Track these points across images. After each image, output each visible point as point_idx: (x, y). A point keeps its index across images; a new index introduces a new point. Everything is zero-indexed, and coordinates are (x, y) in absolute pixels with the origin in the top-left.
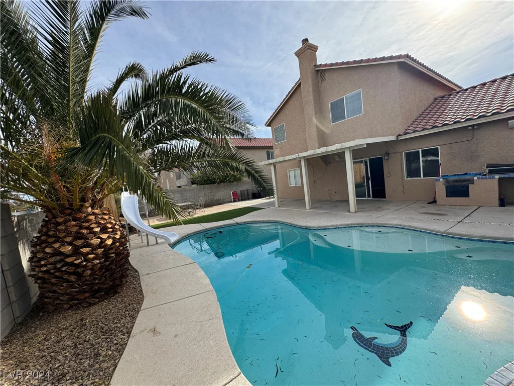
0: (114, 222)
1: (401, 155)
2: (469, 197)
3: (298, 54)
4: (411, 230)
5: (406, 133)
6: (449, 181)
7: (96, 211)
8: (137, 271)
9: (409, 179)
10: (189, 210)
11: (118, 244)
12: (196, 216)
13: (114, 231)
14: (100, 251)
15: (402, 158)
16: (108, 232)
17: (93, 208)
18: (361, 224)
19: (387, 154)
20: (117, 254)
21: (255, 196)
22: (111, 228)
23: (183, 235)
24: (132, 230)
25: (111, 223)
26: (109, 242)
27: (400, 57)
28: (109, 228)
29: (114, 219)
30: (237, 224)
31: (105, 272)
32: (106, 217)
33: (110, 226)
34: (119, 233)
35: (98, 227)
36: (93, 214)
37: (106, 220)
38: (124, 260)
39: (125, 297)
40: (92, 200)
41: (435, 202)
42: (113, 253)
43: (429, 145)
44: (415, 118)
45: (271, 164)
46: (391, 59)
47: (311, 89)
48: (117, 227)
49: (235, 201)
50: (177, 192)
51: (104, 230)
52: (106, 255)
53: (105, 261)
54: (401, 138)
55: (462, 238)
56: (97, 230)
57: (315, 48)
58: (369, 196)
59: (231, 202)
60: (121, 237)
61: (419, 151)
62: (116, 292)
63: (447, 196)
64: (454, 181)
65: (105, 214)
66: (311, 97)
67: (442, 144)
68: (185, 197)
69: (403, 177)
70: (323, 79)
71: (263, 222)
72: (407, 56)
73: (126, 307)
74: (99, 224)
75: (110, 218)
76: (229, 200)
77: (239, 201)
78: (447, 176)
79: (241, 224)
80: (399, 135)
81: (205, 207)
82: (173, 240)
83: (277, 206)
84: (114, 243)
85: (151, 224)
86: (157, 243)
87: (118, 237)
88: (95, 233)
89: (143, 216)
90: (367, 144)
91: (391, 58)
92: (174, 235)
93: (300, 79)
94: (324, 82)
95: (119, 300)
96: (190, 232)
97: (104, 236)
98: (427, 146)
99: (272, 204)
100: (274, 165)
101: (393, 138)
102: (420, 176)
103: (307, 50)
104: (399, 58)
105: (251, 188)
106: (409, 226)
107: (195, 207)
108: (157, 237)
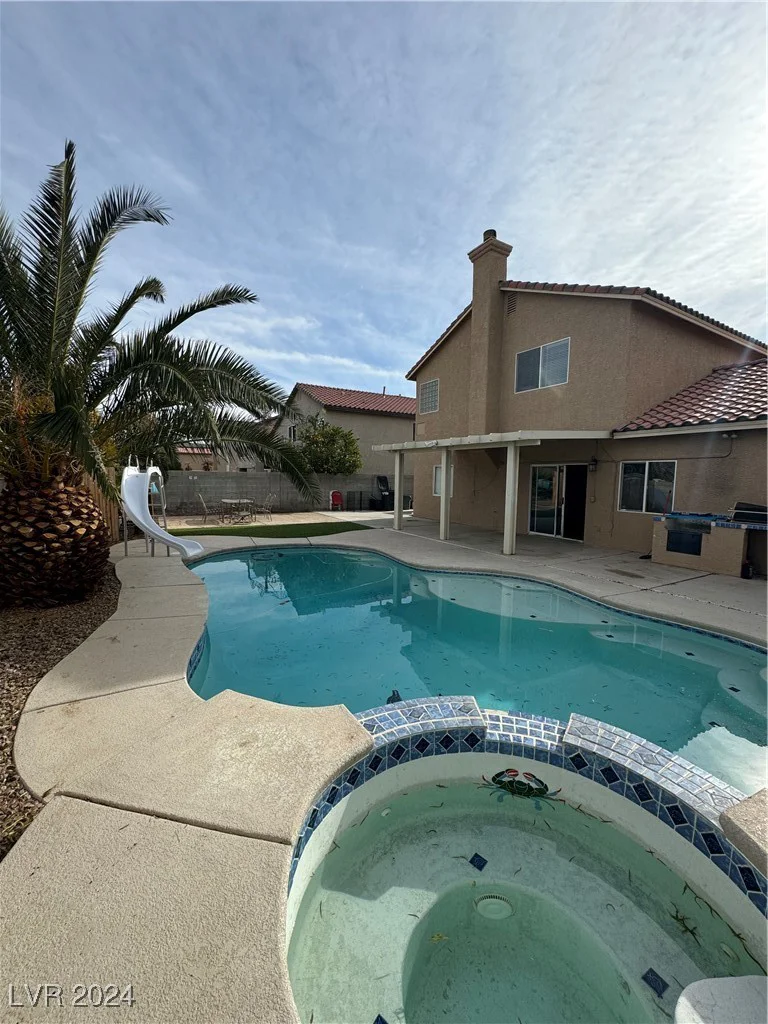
0: (92, 507)
1: (617, 467)
2: (699, 554)
3: (474, 256)
4: (564, 590)
5: (625, 430)
6: (680, 524)
7: (70, 489)
8: (120, 583)
9: (624, 510)
10: (242, 514)
11: (92, 536)
12: (253, 524)
13: (91, 518)
14: (68, 540)
15: (617, 472)
16: (82, 519)
17: (66, 485)
18: (497, 572)
19: (595, 462)
20: (91, 550)
21: (375, 506)
22: (87, 514)
23: (215, 550)
24: (137, 532)
25: (87, 508)
26: (82, 531)
27: (636, 290)
28: (83, 513)
29: (93, 504)
30: (310, 546)
31: (71, 569)
32: (83, 499)
33: (85, 511)
34: (97, 522)
35: (69, 509)
36: (66, 492)
37: (81, 502)
38: (98, 560)
39: (93, 605)
40: (67, 474)
41: (648, 557)
42: (84, 547)
43: (661, 456)
44: (659, 403)
45: (395, 451)
46: (620, 293)
47: (486, 325)
48: (95, 514)
49: (335, 509)
50: (232, 478)
51: (77, 514)
52: (75, 546)
53: (72, 555)
54: (618, 436)
55: (620, 611)
56: (68, 513)
57: (506, 250)
58: (558, 533)
59: (328, 510)
60: (99, 528)
61: (645, 464)
62: (82, 599)
63: (668, 549)
64: (687, 525)
65: (82, 495)
66: (485, 340)
67: (683, 456)
68: (245, 490)
69: (613, 507)
70: (511, 309)
71: (355, 549)
72: (648, 291)
73: (91, 615)
74: (71, 506)
75: (87, 501)
76: (323, 506)
77: (343, 510)
78: (680, 514)
79: (318, 547)
80: (615, 431)
81: (273, 512)
82: (192, 553)
83: (396, 527)
84: (88, 533)
85: (168, 528)
86: (169, 555)
87: (94, 527)
88: (65, 517)
89: (155, 511)
90: (542, 440)
91: (622, 290)
92: (195, 547)
93: (471, 305)
94: (512, 315)
95: (85, 607)
96: (226, 548)
97: (76, 523)
98: (657, 457)
99: (390, 522)
100: (401, 453)
101: (602, 435)
102: (641, 509)
103: (491, 252)
104: (634, 294)
105: (370, 490)
106: (563, 585)
107: (257, 510)
108: (169, 546)
